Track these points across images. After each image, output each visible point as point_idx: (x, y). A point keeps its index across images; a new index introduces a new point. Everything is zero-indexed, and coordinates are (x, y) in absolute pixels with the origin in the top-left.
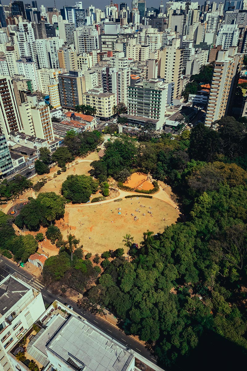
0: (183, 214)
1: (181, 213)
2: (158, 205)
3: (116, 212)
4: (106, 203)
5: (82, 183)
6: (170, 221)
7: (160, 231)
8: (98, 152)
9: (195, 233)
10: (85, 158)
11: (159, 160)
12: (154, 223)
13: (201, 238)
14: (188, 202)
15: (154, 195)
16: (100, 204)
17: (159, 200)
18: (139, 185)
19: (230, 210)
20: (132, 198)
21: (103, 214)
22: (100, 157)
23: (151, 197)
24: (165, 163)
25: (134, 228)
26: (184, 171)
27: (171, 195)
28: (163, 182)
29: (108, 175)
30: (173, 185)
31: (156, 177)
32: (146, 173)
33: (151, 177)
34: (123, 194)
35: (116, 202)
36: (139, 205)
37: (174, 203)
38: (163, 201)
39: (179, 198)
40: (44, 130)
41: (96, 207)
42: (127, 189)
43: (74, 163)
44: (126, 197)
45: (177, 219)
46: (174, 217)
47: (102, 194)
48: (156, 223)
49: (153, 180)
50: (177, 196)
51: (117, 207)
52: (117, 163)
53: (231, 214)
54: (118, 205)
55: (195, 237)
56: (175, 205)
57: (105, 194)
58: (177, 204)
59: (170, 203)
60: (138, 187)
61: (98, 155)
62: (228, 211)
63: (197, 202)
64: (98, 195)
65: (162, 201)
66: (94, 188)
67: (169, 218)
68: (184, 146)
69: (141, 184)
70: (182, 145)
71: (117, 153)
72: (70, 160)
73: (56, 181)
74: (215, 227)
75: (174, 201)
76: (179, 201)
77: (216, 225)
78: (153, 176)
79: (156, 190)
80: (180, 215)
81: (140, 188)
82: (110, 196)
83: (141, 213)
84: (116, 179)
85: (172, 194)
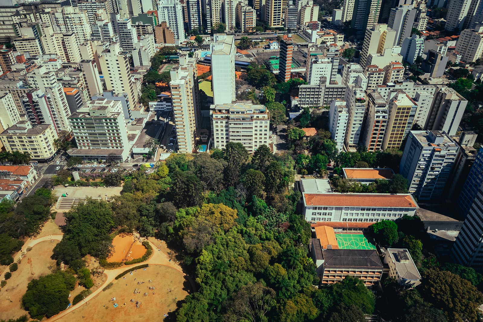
0: (187, 275)
1: (185, 275)
2: (158, 273)
3: (110, 305)
4: (94, 298)
5: (53, 288)
6: (176, 290)
7: (170, 308)
8: (54, 218)
9: (207, 307)
10: (38, 236)
11: (142, 215)
12: (160, 301)
13: (214, 311)
14: (188, 260)
15: (150, 261)
16: (86, 303)
17: (156, 265)
18: (128, 253)
19: (231, 264)
20: (124, 276)
21: (95, 316)
22: (60, 226)
23: (147, 266)
24: (150, 217)
25: (141, 319)
26: (174, 223)
27: (168, 253)
28: (154, 238)
29: (83, 255)
30: (167, 240)
31: (144, 233)
32: (130, 232)
33: (138, 235)
34: (111, 274)
35: (107, 291)
36: (136, 282)
37: (174, 263)
38: (162, 265)
39: (177, 254)
41: (83, 309)
42: (113, 266)
43: (24, 249)
44: (117, 278)
45: (183, 284)
46: (180, 282)
47: (84, 286)
48: (163, 300)
49: (142, 239)
50: (175, 253)
51: (110, 298)
52: (91, 237)
53: (233, 268)
54: (110, 294)
55: (208, 310)
56: (177, 267)
57: (88, 285)
58: (178, 263)
59: (170, 266)
60: (126, 256)
61: (55, 223)
62: (230, 266)
63: (199, 262)
64: (79, 289)
65: (160, 266)
66: (70, 285)
67: (175, 287)
68: (165, 185)
69: (129, 250)
70: (163, 185)
71: (87, 224)
72: (18, 248)
73: (8, 291)
74: (223, 290)
75: (174, 261)
76: (178, 258)
77: (224, 287)
78: (139, 233)
79: (149, 253)
80: (185, 277)
81: (131, 259)
82: (95, 285)
83: (142, 293)
84: (96, 256)
85: (169, 251)
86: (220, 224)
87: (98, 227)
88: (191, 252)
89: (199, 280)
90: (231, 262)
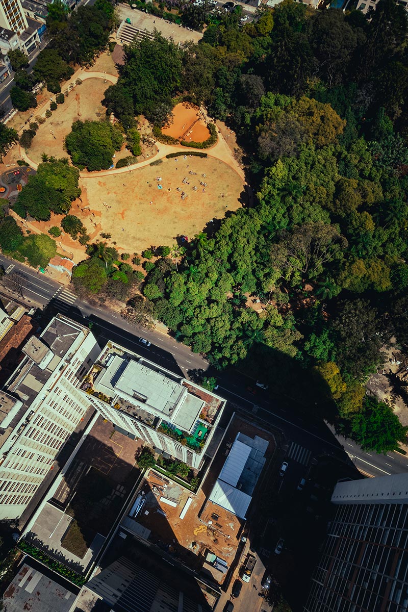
0: (249, 185)
1: (247, 184)
2: (215, 170)
3: (154, 184)
4: (139, 169)
5: (98, 138)
6: (230, 197)
7: (217, 214)
8: (111, 51)
9: (258, 228)
10: (91, 69)
11: (217, 85)
12: (209, 202)
13: (264, 235)
14: (256, 170)
15: (211, 151)
16: (130, 171)
17: (217, 159)
18: (187, 131)
19: (308, 192)
20: (176, 158)
21: (136, 190)
22: (117, 65)
23: (205, 155)
24: (227, 92)
25: (182, 212)
26: (255, 111)
27: (235, 149)
28: (224, 123)
29: (137, 113)
30: (239, 132)
31: (213, 112)
32: (197, 104)
33: (205, 112)
34: (164, 149)
35: (154, 166)
36: (187, 170)
37: (238, 164)
38: (223, 162)
39: (245, 155)
40: (5, 10)
41: (125, 177)
42: (167, 140)
43: (73, 80)
44: (168, 157)
45: (241, 194)
46: (237, 191)
47: (131, 151)
48: (212, 202)
49: (209, 119)
50: (243, 152)
51: (156, 177)
52: (149, 93)
53: (307, 197)
54: (157, 172)
55: (259, 233)
56: (239, 170)
57: (136, 152)
58: (242, 168)
59: (232, 167)
60: (184, 134)
61: (113, 58)
62: (305, 193)
63: (268, 174)
64: (125, 153)
65: (221, 162)
66: (117, 143)
67: (230, 193)
68: (261, 50)
69: (190, 128)
70: (258, 47)
71: (149, 71)
72: (67, 75)
73: (53, 125)
74: (285, 218)
75: (239, 162)
76: (245, 161)
77: (286, 215)
78: (208, 110)
79: (211, 141)
80: (245, 187)
81: (189, 140)
82: (143, 154)
83: (191, 185)
84: (151, 120)
85: (237, 147)
86: (315, 134)
87: (160, 82)
88: (263, 158)
89: (260, 195)
90: (308, 189)
